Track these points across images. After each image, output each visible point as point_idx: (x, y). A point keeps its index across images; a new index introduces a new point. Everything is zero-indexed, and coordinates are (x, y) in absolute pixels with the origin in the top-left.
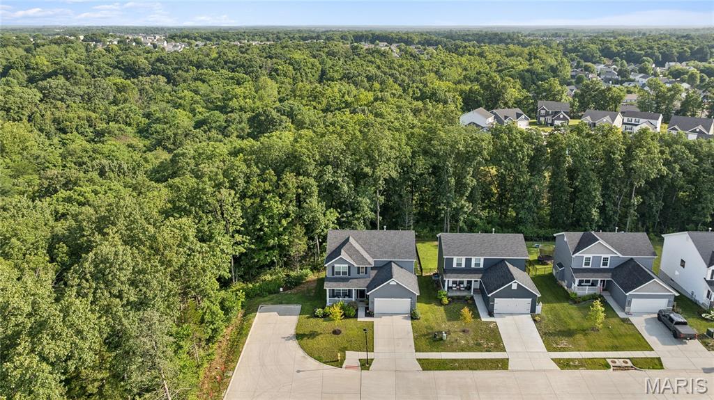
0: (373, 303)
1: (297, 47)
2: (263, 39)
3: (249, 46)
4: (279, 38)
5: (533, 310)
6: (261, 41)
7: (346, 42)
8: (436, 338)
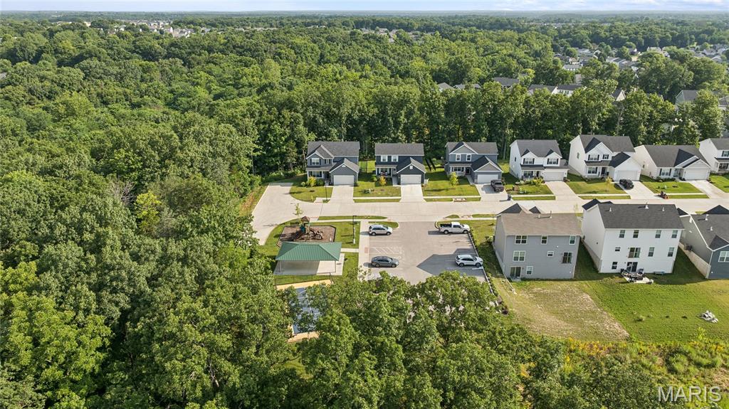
0: (333, 178)
1: (300, 33)
2: (266, 25)
3: (254, 32)
4: (282, 24)
5: (422, 182)
6: (265, 28)
7: (346, 28)
8: (365, 192)
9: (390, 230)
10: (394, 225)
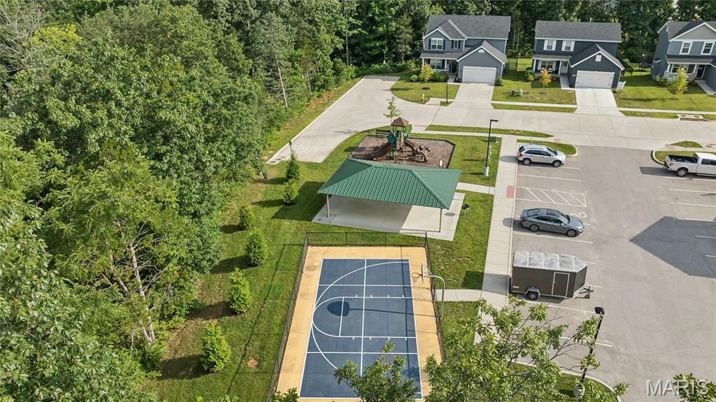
0: (462, 71)
5: (614, 85)
8: (513, 95)
9: (561, 156)
10: (569, 149)
